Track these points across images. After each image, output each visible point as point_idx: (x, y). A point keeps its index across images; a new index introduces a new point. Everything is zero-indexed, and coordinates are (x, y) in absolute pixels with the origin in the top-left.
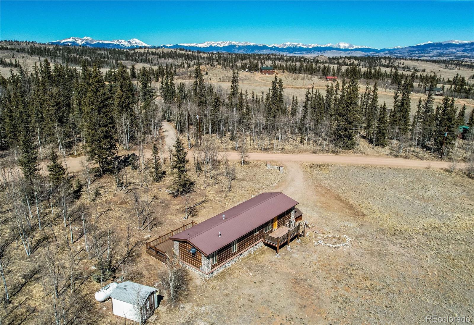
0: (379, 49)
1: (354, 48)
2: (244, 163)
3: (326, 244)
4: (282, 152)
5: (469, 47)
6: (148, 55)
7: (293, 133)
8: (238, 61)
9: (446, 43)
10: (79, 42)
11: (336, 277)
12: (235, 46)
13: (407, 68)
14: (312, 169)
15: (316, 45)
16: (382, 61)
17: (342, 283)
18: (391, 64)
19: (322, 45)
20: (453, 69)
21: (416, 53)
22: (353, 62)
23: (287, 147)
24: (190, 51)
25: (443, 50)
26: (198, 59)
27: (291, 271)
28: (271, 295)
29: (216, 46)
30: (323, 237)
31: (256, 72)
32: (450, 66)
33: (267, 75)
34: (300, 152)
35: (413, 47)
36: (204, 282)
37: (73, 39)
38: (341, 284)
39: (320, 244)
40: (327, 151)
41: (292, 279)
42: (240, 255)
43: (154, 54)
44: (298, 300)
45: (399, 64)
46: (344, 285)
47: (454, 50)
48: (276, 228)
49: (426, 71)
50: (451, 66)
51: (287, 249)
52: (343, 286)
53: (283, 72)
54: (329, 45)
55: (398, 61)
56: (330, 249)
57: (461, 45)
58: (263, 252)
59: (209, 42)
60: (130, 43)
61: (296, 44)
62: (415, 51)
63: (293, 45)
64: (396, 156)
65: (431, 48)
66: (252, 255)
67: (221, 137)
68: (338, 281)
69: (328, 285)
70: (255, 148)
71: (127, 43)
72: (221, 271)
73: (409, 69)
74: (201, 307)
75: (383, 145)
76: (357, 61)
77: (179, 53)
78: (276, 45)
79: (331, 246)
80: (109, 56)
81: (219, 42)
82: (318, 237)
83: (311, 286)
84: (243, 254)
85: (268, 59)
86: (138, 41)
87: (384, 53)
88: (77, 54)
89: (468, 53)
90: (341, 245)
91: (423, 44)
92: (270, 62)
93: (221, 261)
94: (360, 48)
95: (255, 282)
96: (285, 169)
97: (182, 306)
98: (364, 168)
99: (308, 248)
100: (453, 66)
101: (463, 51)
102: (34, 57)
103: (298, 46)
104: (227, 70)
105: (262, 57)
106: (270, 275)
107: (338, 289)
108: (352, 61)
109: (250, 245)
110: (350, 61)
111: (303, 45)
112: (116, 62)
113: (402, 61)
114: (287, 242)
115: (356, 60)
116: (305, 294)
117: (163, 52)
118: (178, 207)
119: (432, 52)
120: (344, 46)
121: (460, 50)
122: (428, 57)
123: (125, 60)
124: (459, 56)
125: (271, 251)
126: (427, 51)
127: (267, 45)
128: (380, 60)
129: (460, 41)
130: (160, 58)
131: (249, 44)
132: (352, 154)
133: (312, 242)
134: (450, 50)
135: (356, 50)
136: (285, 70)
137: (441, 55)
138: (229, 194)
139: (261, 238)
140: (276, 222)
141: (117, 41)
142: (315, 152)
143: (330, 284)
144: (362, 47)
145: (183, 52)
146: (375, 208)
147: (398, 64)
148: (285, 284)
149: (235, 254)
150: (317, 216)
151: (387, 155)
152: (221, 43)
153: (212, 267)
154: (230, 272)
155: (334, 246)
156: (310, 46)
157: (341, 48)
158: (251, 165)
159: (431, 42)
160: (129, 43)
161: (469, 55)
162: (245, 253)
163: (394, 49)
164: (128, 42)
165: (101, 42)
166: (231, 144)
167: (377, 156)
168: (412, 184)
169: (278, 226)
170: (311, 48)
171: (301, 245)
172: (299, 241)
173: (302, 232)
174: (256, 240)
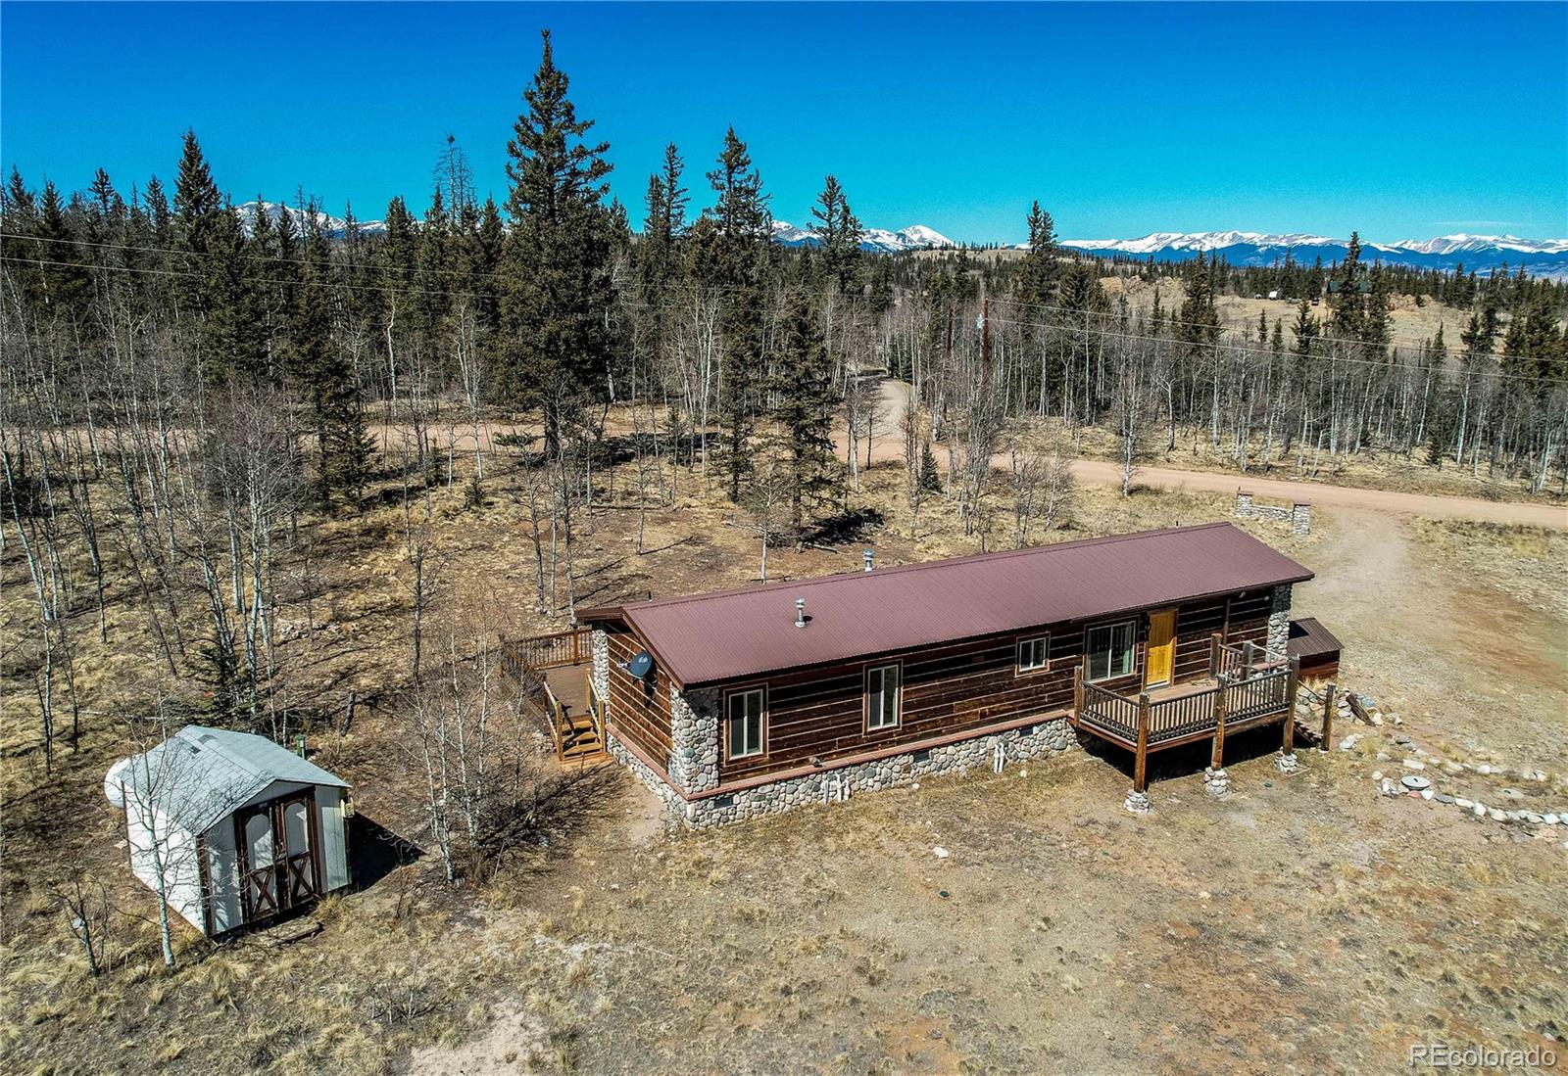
2: (1139, 489)
3: (1448, 799)
11: (1479, 972)
12: (1254, 247)
14: (1457, 537)
17: (1515, 1011)
24: (1088, 257)
27: (1187, 884)
28: (1009, 973)
30: (1439, 767)
34: (1418, 489)
36: (667, 835)
38: (1509, 1016)
39: (1414, 793)
40: (1556, 496)
41: (1176, 925)
42: (921, 754)
44: (1168, 1032)
46: (1534, 1023)
48: (1167, 677)
51: (1208, 787)
52: (1518, 1028)
53: (1419, 302)
56: (1469, 829)
58: (1062, 777)
59: (1162, 236)
60: (904, 240)
61: (1490, 239)
63: (1478, 242)
66: (995, 776)
68: (1486, 992)
69: (1408, 999)
70: (1209, 462)
71: (893, 239)
72: (781, 807)
74: (569, 942)
78: (1411, 246)
79: (1480, 810)
81: (1198, 236)
82: (1406, 762)
83: (1286, 980)
84: (939, 756)
86: (928, 232)
90: (1551, 818)
93: (787, 752)
95: (945, 895)
96: (1322, 523)
97: (476, 913)
99: (1333, 802)
103: (1499, 246)
106: (1048, 880)
107: (1479, 1034)
109: (985, 719)
111: (1521, 243)
116: (1228, 1011)
125: (1109, 780)
131: (1306, 242)
133: (1367, 777)
136: (1426, 297)
139: (1059, 700)
140: (1169, 649)
143: (1423, 997)
148: (1124, 937)
149: (883, 739)
150: (1432, 688)
152: (1204, 238)
153: (729, 772)
154: (825, 824)
155: (1499, 815)
156: (1552, 245)
158: (1164, 497)
160: (900, 239)
162: (955, 756)
164: (899, 235)
169: (1181, 673)
170: (1555, 252)
171: (1297, 783)
172: (1286, 762)
173: (1315, 728)
174: (1033, 705)
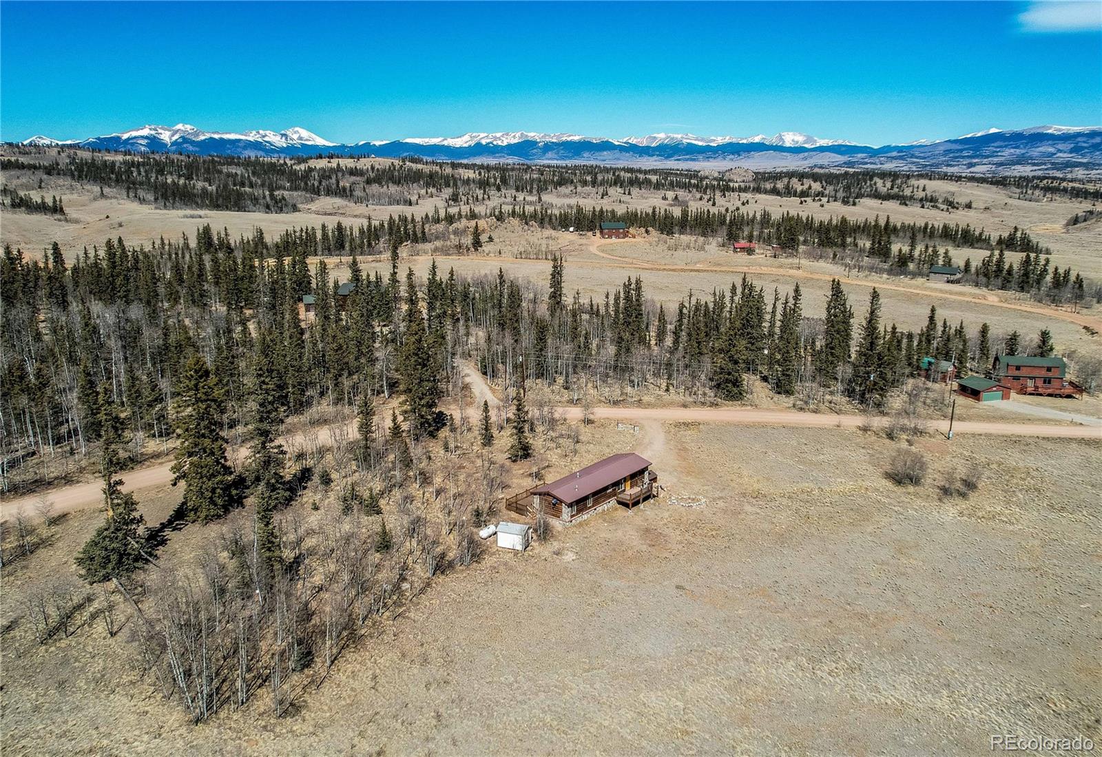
0: (876, 147)
1: (818, 145)
2: (589, 422)
3: (679, 504)
4: (639, 406)
5: (1084, 142)
6: (340, 174)
7: (656, 375)
8: (547, 189)
9: (1032, 132)
10: (166, 136)
11: (685, 528)
12: (535, 143)
13: (931, 201)
14: (677, 429)
15: (727, 140)
16: (875, 184)
17: (690, 532)
18: (896, 190)
19: (742, 139)
20: (1037, 201)
21: (963, 157)
22: (810, 187)
23: (646, 399)
25: (1025, 147)
26: (455, 185)
27: (642, 523)
28: (624, 538)
29: (492, 143)
30: (677, 498)
31: (590, 234)
32: (1030, 192)
33: (614, 240)
34: (664, 406)
35: (956, 141)
36: (564, 528)
37: (150, 129)
39: (674, 503)
40: (703, 404)
41: (643, 529)
42: (595, 509)
43: (353, 172)
45: (915, 190)
46: (692, 533)
47: (1051, 150)
48: (629, 487)
49: (974, 205)
50: (1033, 193)
51: (642, 507)
52: (690, 534)
53: (647, 232)
54: (757, 140)
55: (913, 182)
56: (683, 508)
57: (1065, 138)
58: (616, 509)
59: (474, 134)
60: (286, 139)
61: (679, 136)
62: (961, 151)
63: (673, 139)
64: (801, 409)
65: (996, 144)
66: (606, 511)
67: (550, 384)
69: (676, 533)
70: (600, 401)
71: (278, 138)
72: (579, 521)
73: (936, 201)
75: (789, 393)
76: (818, 183)
77: (410, 170)
78: (633, 141)
79: (684, 505)
80: (254, 179)
81: (498, 135)
82: (671, 497)
83: (660, 533)
84: (598, 509)
85: (615, 184)
86: (305, 133)
87: (888, 157)
88: (180, 176)
89: (1083, 156)
90: (695, 504)
91: (979, 135)
92: (619, 190)
93: (579, 511)
94: (830, 144)
95: (610, 530)
96: (641, 429)
98: (747, 426)
99: (660, 508)
100: (1037, 192)
101: (1071, 151)
102: (88, 187)
103: (685, 141)
104: (532, 229)
105: (600, 177)
106: (623, 526)
107: (685, 535)
108: (808, 182)
109: (603, 501)
110: (802, 184)
112: (272, 196)
113: (922, 182)
114: (639, 500)
115: (815, 181)
116: (654, 538)
117: (373, 168)
118: (521, 472)
119: (999, 154)
120: (793, 140)
121: (1065, 149)
122: (991, 166)
123: (291, 189)
124: (1062, 164)
125: (624, 509)
126: (987, 150)
127: (610, 140)
128: (871, 179)
129: (1064, 128)
130: (369, 182)
131: (569, 139)
132: (738, 408)
133: (665, 502)
134: (1041, 149)
135: (822, 149)
136: (650, 229)
137: (1021, 161)
138: (575, 459)
139: (614, 496)
140: (629, 482)
141: (254, 132)
142: (685, 406)
143: (678, 532)
144: (836, 144)
145: (420, 166)
146: (745, 473)
147: (911, 188)
148: (637, 532)
149: (590, 508)
150: (675, 480)
151: (789, 408)
152: (503, 136)
153: (572, 516)
154: (586, 523)
155: (687, 505)
156: (713, 140)
157: (788, 144)
158: (596, 424)
159: (997, 131)
160: (284, 138)
161: (1085, 161)
162: (600, 509)
163: (912, 147)
164: (283, 135)
165: (216, 136)
166: (566, 395)
167: (773, 410)
168: (804, 447)
169: (631, 487)
170: (715, 145)
171: (654, 505)
172: (652, 501)
173: (655, 494)
174: (610, 497)
